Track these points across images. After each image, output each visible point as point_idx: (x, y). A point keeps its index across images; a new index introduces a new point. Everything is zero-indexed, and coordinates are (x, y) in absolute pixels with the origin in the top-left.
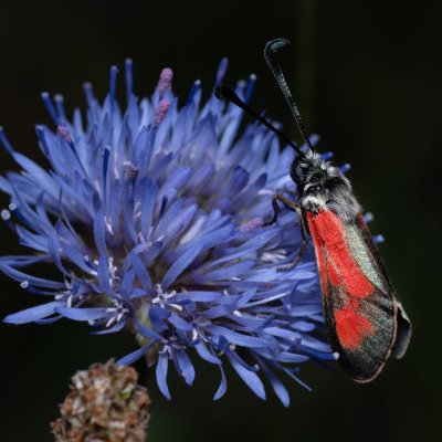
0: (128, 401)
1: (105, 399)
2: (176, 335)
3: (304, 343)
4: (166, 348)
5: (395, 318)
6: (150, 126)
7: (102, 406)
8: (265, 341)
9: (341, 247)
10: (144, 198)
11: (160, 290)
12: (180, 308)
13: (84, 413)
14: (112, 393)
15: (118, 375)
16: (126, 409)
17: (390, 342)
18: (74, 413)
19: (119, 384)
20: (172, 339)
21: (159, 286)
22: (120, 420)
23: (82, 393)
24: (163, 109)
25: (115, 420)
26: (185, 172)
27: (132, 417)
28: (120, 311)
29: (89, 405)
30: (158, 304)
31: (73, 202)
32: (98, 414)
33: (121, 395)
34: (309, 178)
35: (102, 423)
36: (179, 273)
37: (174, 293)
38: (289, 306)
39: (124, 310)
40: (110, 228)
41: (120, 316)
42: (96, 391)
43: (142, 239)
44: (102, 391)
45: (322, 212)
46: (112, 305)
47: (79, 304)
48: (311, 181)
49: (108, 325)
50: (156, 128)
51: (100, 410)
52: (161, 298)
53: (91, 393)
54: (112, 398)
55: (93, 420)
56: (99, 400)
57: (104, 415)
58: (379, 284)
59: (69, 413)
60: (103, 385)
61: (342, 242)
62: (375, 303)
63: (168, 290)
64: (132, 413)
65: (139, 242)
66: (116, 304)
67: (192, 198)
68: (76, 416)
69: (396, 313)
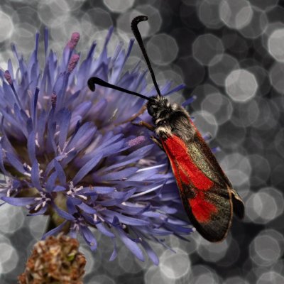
0: (72, 262)
1: (57, 260)
2: (82, 216)
3: (169, 221)
4: (75, 225)
5: (231, 200)
6: (65, 72)
7: (56, 265)
8: (145, 222)
9: (186, 158)
10: (61, 122)
11: (72, 185)
12: (85, 198)
13: (43, 270)
14: (62, 256)
15: (67, 244)
16: (70, 268)
17: (230, 216)
18: (36, 269)
19: (67, 250)
20: (79, 219)
21: (71, 183)
22: (67, 275)
23: (42, 256)
24: (74, 61)
25: (64, 275)
26: (87, 104)
27: (75, 273)
28: (44, 200)
29: (46, 264)
30: (70, 195)
31: (9, 124)
32: (52, 271)
33: (68, 257)
34: (158, 115)
35: (56, 277)
36: (86, 174)
37: (82, 187)
38: (160, 196)
39: (47, 199)
40: (37, 142)
41: (44, 203)
42: (51, 254)
43: (59, 150)
44: (55, 254)
45: (170, 137)
46: (39, 195)
47: (15, 195)
48: (160, 117)
49: (36, 209)
50: (69, 74)
51: (54, 268)
52: (72, 191)
53: (47, 256)
54: (62, 259)
55: (49, 275)
56: (54, 261)
57: (57, 271)
58: (216, 180)
59: (32, 269)
60: (56, 251)
61: (187, 155)
62: (215, 192)
63: (77, 185)
64: (75, 270)
65: (58, 152)
66: (42, 195)
67: (92, 123)
68: (37, 272)
69: (231, 197)
